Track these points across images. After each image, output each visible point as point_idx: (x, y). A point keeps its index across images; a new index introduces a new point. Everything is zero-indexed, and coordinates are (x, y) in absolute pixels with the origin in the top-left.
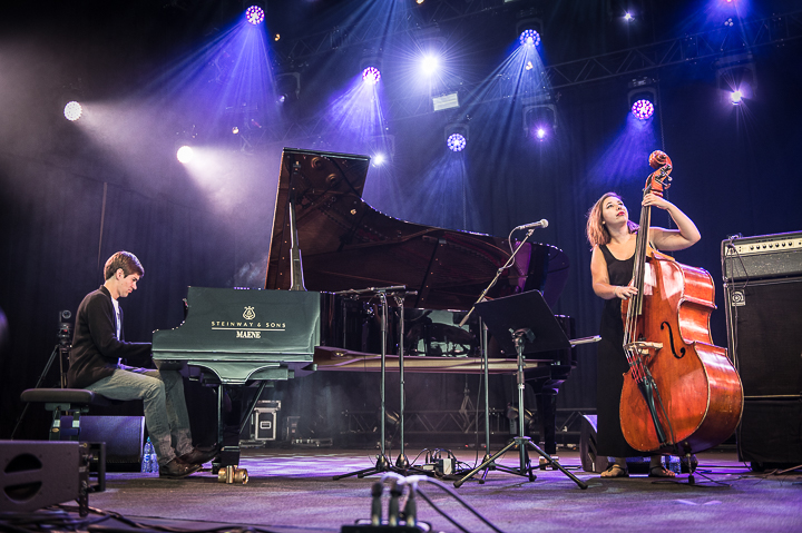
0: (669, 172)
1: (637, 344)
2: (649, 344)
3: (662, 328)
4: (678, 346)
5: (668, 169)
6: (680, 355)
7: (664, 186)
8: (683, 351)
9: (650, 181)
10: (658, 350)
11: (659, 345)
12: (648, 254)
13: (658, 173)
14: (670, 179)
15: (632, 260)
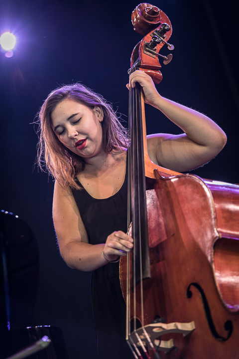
0: (168, 36)
1: (149, 330)
2: (170, 326)
3: (190, 294)
4: (219, 318)
5: (164, 32)
6: (225, 334)
7: (161, 60)
8: (229, 326)
9: (137, 56)
10: (190, 335)
11: (189, 327)
12: (149, 172)
13: (148, 39)
14: (171, 47)
15: (123, 192)
